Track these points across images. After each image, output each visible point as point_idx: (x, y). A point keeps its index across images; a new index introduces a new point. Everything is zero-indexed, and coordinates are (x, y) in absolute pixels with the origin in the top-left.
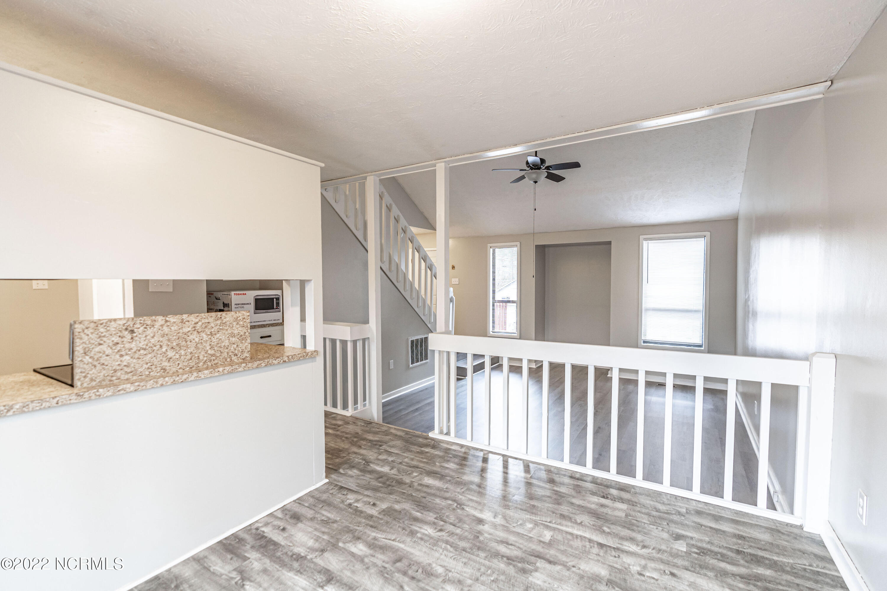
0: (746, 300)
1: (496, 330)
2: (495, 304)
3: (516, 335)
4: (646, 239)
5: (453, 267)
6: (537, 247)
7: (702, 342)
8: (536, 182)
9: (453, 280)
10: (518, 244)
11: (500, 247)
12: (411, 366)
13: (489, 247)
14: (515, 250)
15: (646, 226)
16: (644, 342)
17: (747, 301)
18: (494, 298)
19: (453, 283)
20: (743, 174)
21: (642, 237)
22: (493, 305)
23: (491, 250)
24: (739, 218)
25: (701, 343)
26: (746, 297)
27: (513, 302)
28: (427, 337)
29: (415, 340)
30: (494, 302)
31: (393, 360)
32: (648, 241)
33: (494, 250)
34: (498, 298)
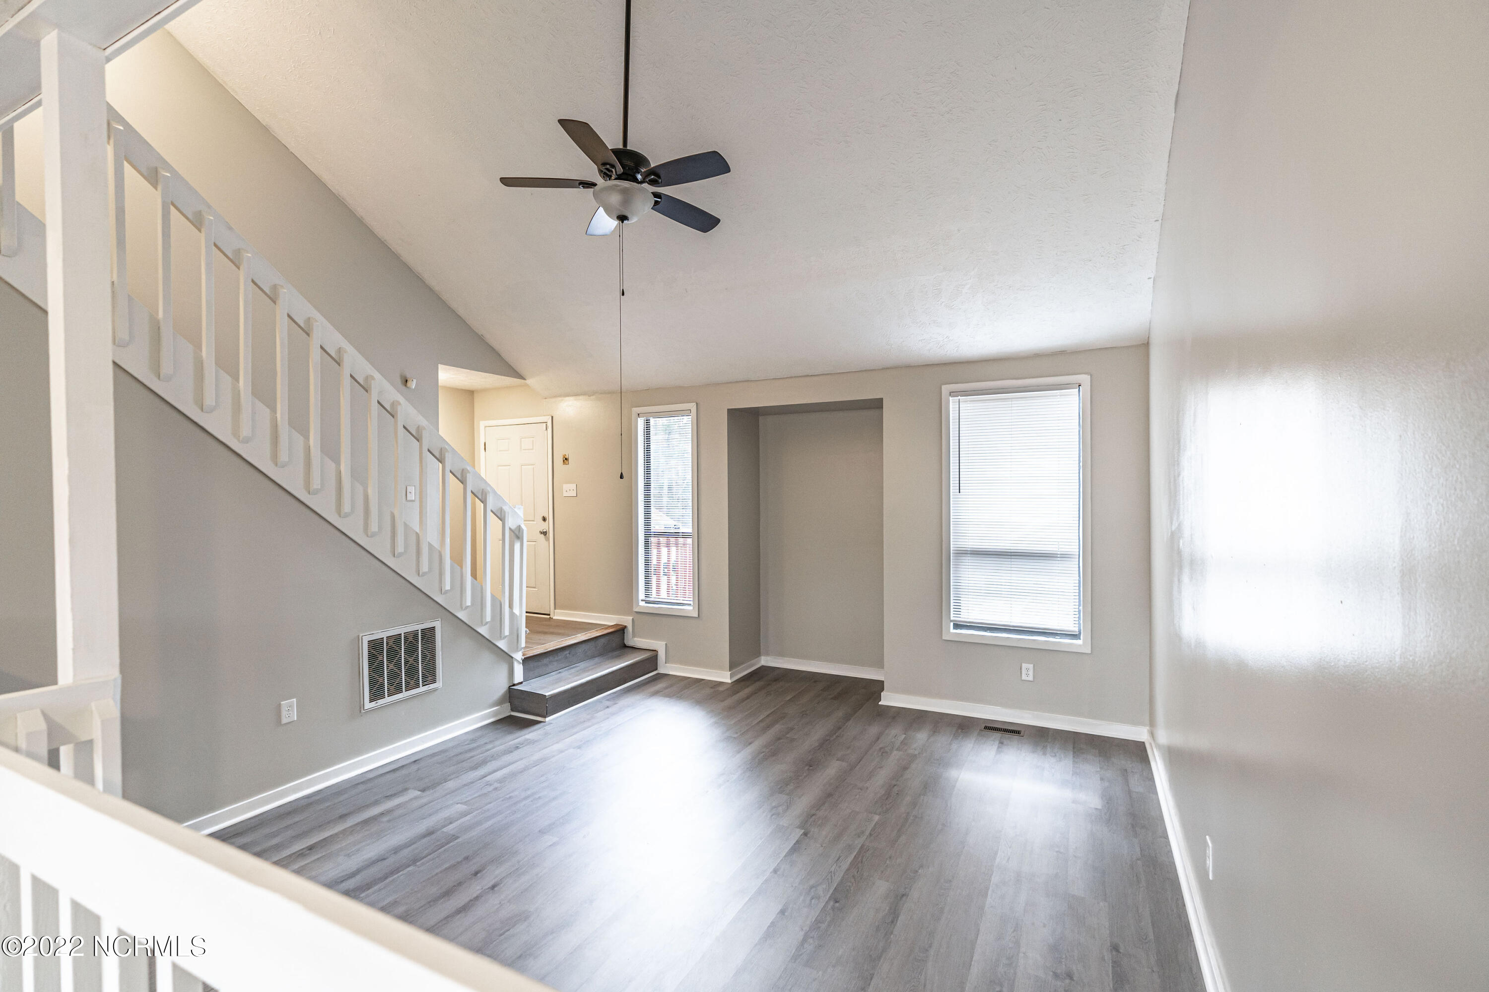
0: (1173, 534)
1: (654, 596)
2: (653, 540)
3: (690, 608)
4: (952, 394)
5: (566, 460)
6: (733, 414)
7: (1079, 627)
8: (622, 218)
9: (566, 487)
10: (692, 406)
11: (659, 415)
12: (368, 705)
13: (634, 416)
14: (686, 422)
15: (955, 363)
16: (957, 626)
17: (1174, 537)
18: (647, 524)
19: (565, 494)
20: (1158, 224)
21: (946, 389)
22: (647, 543)
23: (641, 422)
24: (1152, 341)
25: (1077, 629)
26: (1174, 528)
27: (685, 536)
28: (435, 627)
29: (387, 637)
30: (648, 535)
31: (295, 699)
32: (959, 397)
33: (647, 422)
34: (656, 527)
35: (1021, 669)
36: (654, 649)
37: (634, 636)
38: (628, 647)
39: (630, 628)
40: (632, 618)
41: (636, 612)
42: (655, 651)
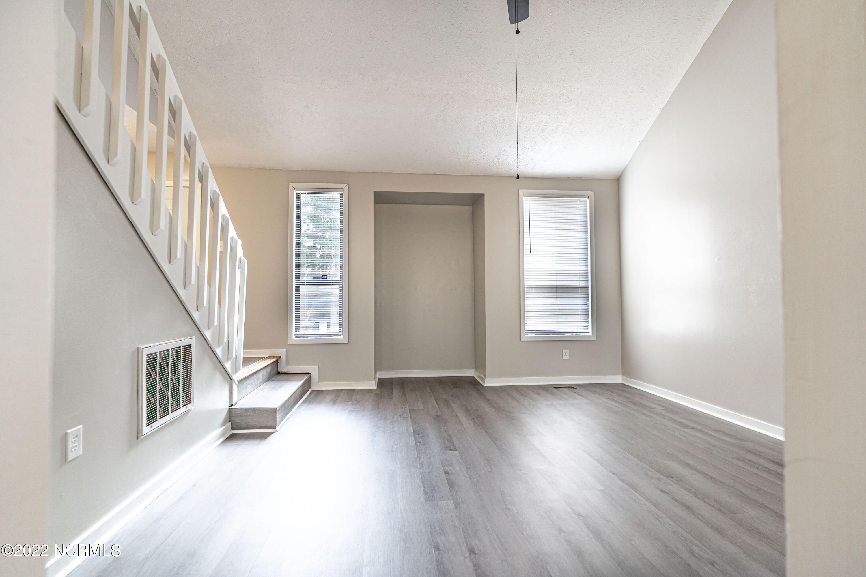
2: (301, 288)
3: (341, 337)
4: (525, 195)
6: (378, 194)
10: (345, 186)
11: (310, 191)
12: (145, 429)
14: (335, 198)
15: (526, 177)
21: (521, 192)
22: (298, 290)
27: (335, 283)
28: (191, 345)
29: (160, 352)
30: (299, 283)
31: (81, 426)
32: (529, 197)
33: (298, 195)
34: (306, 277)
35: (562, 353)
36: (307, 372)
37: (288, 363)
38: (282, 373)
39: (284, 358)
40: (285, 350)
41: (289, 344)
42: (308, 373)
